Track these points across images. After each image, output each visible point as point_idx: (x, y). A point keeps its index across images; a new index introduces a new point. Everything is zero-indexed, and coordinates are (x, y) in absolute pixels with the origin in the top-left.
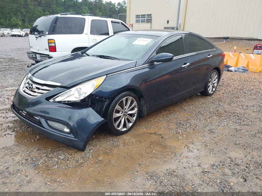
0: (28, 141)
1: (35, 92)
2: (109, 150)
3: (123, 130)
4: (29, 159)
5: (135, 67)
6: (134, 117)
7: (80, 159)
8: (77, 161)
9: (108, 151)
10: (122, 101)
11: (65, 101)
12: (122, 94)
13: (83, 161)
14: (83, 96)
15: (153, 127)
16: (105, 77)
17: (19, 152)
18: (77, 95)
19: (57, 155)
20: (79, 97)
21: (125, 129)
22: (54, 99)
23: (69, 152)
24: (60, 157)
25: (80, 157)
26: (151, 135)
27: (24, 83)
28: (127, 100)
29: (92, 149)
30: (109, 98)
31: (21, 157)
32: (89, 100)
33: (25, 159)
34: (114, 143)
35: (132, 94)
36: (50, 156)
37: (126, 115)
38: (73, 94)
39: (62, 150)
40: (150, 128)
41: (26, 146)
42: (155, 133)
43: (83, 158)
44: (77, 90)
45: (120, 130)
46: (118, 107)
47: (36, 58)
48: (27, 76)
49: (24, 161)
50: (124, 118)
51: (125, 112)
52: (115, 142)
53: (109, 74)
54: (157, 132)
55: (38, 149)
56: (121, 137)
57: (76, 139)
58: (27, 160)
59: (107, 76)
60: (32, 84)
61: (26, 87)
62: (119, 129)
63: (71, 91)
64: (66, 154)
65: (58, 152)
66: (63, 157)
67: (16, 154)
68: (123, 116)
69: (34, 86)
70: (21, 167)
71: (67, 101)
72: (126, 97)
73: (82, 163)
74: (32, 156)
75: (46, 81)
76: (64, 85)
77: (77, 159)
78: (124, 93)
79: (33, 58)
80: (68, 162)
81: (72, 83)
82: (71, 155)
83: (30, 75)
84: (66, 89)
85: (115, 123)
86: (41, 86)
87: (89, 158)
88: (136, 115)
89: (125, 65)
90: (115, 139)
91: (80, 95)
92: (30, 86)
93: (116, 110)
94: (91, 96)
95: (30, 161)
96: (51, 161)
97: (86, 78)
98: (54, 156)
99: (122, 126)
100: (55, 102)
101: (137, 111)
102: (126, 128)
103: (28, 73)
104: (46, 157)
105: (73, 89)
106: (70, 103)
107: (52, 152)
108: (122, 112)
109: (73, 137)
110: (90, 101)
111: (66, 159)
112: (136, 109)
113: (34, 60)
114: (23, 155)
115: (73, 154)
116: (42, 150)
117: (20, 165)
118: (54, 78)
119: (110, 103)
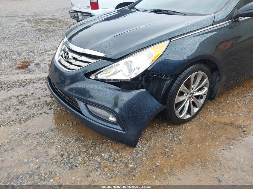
0: (65, 124)
1: (71, 63)
2: (169, 148)
3: (185, 118)
4: (66, 156)
5: (212, 25)
6: (202, 99)
7: (130, 162)
8: (126, 164)
9: (167, 150)
10: (189, 79)
11: (111, 80)
12: (191, 68)
13: (134, 165)
14: (135, 72)
15: (226, 112)
16: (168, 42)
17: (54, 142)
18: (126, 71)
19: (99, 151)
20: (129, 74)
21: (189, 116)
22: (95, 75)
23: (115, 147)
24: (103, 155)
25: (129, 158)
26: (226, 127)
27: (60, 50)
28: (196, 77)
29: (145, 144)
30: (172, 76)
31: (56, 150)
32: (142, 78)
33: (60, 154)
34: (175, 137)
35: (204, 67)
36: (91, 152)
37: (192, 98)
38: (121, 70)
39: (106, 143)
40: (223, 115)
41: (63, 132)
42: (231, 124)
43: (133, 159)
44: (126, 63)
45: (182, 119)
46: (183, 88)
47: (78, 17)
48: (63, 42)
49: (59, 158)
50: (188, 102)
51: (192, 93)
52: (176, 135)
53: (173, 38)
54: (235, 122)
55: (77, 139)
56: (184, 127)
57: (125, 132)
58: (62, 156)
59: (170, 42)
60: (68, 52)
61: (62, 56)
62: (181, 116)
63: (118, 65)
64: (111, 150)
65: (101, 146)
66: (107, 155)
67: (51, 144)
68: (188, 99)
69: (71, 55)
70: (55, 167)
71: (113, 79)
72: (196, 73)
73: (133, 169)
74: (69, 150)
75: (85, 48)
76: (109, 56)
77: (126, 161)
78: (193, 66)
79: (75, 17)
80: (115, 165)
81: (120, 53)
82: (118, 152)
83: (66, 39)
84: (112, 63)
85: (177, 109)
86: (79, 56)
87: (141, 161)
88: (205, 97)
89: (198, 23)
90: (175, 130)
91: (131, 71)
92: (66, 54)
93: (180, 91)
94: (146, 72)
95: (67, 158)
96: (92, 162)
97: (140, 45)
98: (96, 154)
99: (185, 113)
100: (97, 80)
101: (207, 92)
102: (191, 115)
103: (65, 37)
104: (85, 154)
105: (122, 62)
106: (116, 82)
107: (94, 145)
108: (188, 94)
109: (121, 129)
110: (144, 79)
111: (112, 160)
112: (206, 89)
113: (76, 20)
114: (59, 146)
115: (120, 150)
116: (81, 140)
117: (54, 163)
118: (96, 44)
119: (173, 82)
